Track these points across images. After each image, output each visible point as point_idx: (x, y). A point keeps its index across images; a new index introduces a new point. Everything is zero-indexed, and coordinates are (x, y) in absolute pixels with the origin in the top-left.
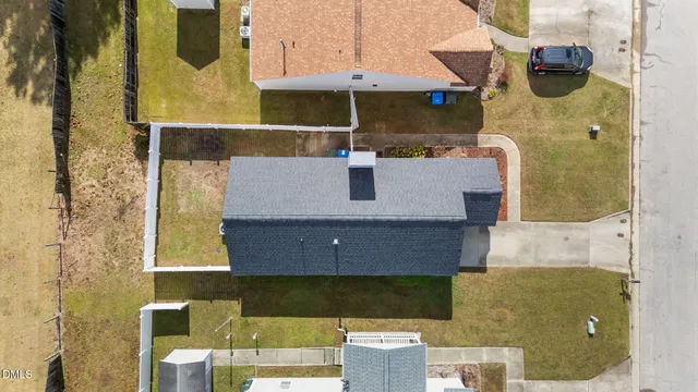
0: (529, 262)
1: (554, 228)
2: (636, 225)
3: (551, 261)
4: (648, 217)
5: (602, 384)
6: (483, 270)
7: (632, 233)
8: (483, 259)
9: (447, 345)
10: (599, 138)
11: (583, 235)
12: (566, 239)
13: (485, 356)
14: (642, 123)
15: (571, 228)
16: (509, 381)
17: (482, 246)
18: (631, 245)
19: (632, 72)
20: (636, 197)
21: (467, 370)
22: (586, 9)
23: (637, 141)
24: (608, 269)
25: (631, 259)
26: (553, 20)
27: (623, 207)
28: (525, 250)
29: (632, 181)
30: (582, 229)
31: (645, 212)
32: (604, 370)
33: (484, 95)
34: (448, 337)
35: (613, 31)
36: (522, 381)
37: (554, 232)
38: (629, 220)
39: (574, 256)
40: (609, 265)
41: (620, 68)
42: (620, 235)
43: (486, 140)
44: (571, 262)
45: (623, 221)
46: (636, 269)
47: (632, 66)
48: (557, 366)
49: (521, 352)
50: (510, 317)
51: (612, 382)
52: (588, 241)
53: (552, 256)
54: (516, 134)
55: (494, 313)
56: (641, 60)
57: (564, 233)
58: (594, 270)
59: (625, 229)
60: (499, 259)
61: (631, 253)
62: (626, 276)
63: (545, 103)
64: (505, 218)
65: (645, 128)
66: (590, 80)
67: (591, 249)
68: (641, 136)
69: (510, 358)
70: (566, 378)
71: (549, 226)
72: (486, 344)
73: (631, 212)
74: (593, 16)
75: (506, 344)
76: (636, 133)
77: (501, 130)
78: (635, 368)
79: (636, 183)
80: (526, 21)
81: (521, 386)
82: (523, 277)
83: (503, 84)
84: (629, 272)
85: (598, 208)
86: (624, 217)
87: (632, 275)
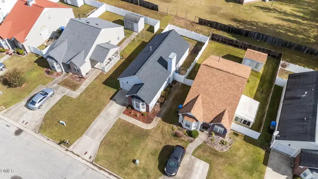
0: (102, 114)
1: (108, 128)
2: (84, 161)
3: (97, 121)
4: (84, 169)
5: (40, 118)
6: (111, 99)
7: (83, 159)
8: (115, 100)
9: (96, 79)
10: (132, 165)
11: (97, 138)
12: (101, 130)
13: (83, 87)
15: (103, 134)
16: (69, 90)
17: (120, 102)
18: (79, 156)
20: (96, 168)
21: (83, 80)
24: (77, 141)
25: (73, 153)
26: (195, 170)
27: (95, 161)
28: (108, 114)
29: (104, 170)
30: (99, 139)
31: (87, 169)
32: (44, 120)
33: (175, 127)
34: (98, 80)
36: (65, 94)
37: (107, 127)
38: (89, 160)
39: (92, 130)
40: (78, 143)
42: (86, 153)
43: (157, 121)
45: (90, 157)
46: (68, 153)
48: (60, 105)
49: (74, 97)
50: (89, 100)
51: (37, 122)
52: (94, 138)
53: (98, 122)
54: (153, 131)
55: (94, 96)
57: (103, 130)
58: (82, 135)
59: (87, 157)
60: (110, 106)
61: (75, 154)
62: (68, 147)
63: (161, 147)
64: (124, 113)
67: (90, 138)
69: (75, 94)
70: (54, 107)
71: (110, 126)
72: (86, 89)
73: (92, 163)
75: (81, 94)
77: (158, 127)
78: (33, 133)
79: (102, 172)
80: (199, 157)
81: (64, 93)
82: (99, 109)
83: (176, 135)
84: (69, 149)
85: (103, 148)
86: (92, 159)
87: (67, 150)
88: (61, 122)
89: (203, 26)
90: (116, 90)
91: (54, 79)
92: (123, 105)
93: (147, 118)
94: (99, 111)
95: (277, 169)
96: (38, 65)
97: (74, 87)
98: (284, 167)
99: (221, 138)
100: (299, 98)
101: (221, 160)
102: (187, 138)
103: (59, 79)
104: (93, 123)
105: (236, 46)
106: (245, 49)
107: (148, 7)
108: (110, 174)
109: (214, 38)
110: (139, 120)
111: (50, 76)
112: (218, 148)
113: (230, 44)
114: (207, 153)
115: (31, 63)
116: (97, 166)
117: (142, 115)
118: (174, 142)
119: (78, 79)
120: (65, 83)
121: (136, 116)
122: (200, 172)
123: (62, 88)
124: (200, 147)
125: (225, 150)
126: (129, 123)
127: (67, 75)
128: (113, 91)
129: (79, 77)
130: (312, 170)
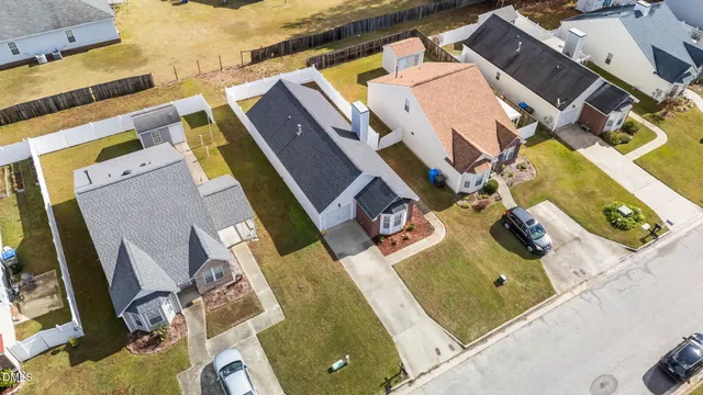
0: (363, 287)
1: (404, 292)
4: (471, 367)
6: (335, 258)
7: (448, 361)
8: (343, 255)
9: (259, 262)
10: (501, 289)
11: (415, 318)
12: (402, 306)
13: (264, 293)
14: (541, 317)
15: (413, 304)
16: (249, 323)
17: (354, 249)
18: (437, 367)
19: (570, 290)
20: (480, 348)
21: (242, 283)
22: (577, 235)
23: (526, 322)
24: (401, 355)
25: (423, 374)
26: (549, 219)
27: (463, 339)
28: (371, 279)
29: (490, 337)
30: (419, 314)
31: (474, 361)
33: (460, 203)
34: (265, 259)
35: (581, 261)
36: (254, 333)
37: (399, 291)
38: (456, 353)
39: (392, 320)
40: (405, 356)
41: (563, 279)
42: (438, 353)
43: (432, 217)
44: (386, 320)
45: (451, 347)
46: (419, 383)
47: (574, 287)
48: (284, 354)
49: (282, 318)
50: (309, 295)
52: (412, 324)
53: (379, 301)
54: (452, 233)
55: (304, 282)
56: (585, 292)
57: (405, 301)
58: (392, 344)
59: (447, 353)
60: (352, 266)
61: (430, 371)
62: (406, 377)
63: (490, 238)
64: (386, 254)
65: (540, 323)
66: (534, 262)
67: (408, 331)
68: (531, 323)
69: (272, 313)
71: (401, 286)
72: (273, 288)
73: (465, 349)
74: (577, 242)
75: (282, 303)
76: (530, 318)
77: (446, 223)
79: (491, 341)
80: (531, 204)
81: (248, 334)
82: (348, 288)
83: (478, 209)
84: (412, 378)
85: (446, 318)
86: (455, 345)
87: (411, 382)
88: (335, 366)
90: (319, 242)
91: (185, 339)
92: (366, 246)
93: (419, 229)
94: (353, 290)
96: (96, 359)
97: (250, 307)
99: (514, 165)
101: (548, 185)
102: (491, 199)
103: (194, 325)
104: (377, 313)
105: (351, 58)
106: (379, 49)
108: (502, 330)
110: (416, 241)
111: (167, 344)
112: (527, 177)
113: (342, 61)
114: (534, 191)
115: (67, 374)
116: (476, 344)
117: (410, 230)
119: (232, 292)
120: (221, 321)
121: (406, 239)
122: (555, 217)
123: (230, 334)
124: (513, 194)
125: (534, 172)
126: (416, 257)
127: (198, 307)
128: (317, 247)
129: (229, 287)
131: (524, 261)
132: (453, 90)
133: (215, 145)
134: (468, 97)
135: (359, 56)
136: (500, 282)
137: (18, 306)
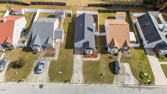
0: (75, 62)
2: (81, 84)
3: (74, 66)
4: (83, 87)
5: (47, 76)
6: (74, 54)
7: (80, 84)
8: (76, 54)
9: (60, 48)
10: (101, 76)
11: (80, 72)
13: (57, 53)
14: (105, 86)
15: (81, 69)
16: (51, 58)
17: (78, 54)
18: (77, 83)
19: (117, 84)
20: (88, 85)
21: (55, 50)
22: (129, 74)
23: (101, 85)
24: (72, 78)
25: (74, 83)
26: (125, 67)
27: (86, 81)
28: (77, 61)
29: (92, 84)
30: (81, 72)
31: (85, 86)
32: (49, 76)
33: (108, 54)
34: (61, 48)
35: (125, 80)
36: (51, 60)
37: (81, 66)
39: (75, 70)
40: (73, 78)
41: (117, 81)
42: (79, 81)
43: (99, 55)
44: (74, 70)
45: (82, 81)
46: (71, 84)
47: (118, 84)
48: (52, 66)
49: (57, 60)
50: (64, 58)
51: (46, 78)
52: (78, 73)
53: (76, 66)
54: (100, 60)
55: (65, 55)
56: (120, 86)
57: (80, 68)
58: (72, 75)
59: (81, 82)
60: (76, 57)
61: (75, 83)
62: (70, 82)
63: (108, 65)
64: (84, 57)
65: (104, 87)
66: (113, 74)
67: (77, 74)
68: (102, 86)
69: (56, 58)
70: (50, 68)
71: (82, 65)
72: (59, 54)
73: (85, 83)
74: (128, 75)
75: (59, 57)
76: (103, 85)
77: (101, 58)
78: (49, 84)
79: (91, 85)
80: (124, 62)
81: (50, 60)
82: (72, 60)
83: (110, 58)
84: (71, 83)
85: (85, 75)
86: (84, 82)
87: (70, 83)
88: (59, 73)
89: (91, 7)
90: (73, 49)
91: (40, 55)
92: (81, 54)
93: (94, 56)
94: (73, 61)
95: (150, 55)
96: (26, 52)
97: (53, 55)
98: (152, 53)
99: (127, 52)
100: (146, 26)
101: (132, 60)
102: (115, 57)
103: (42, 54)
104: (73, 68)
105: (109, 12)
106: (115, 12)
107: (60, 5)
108: (95, 84)
109: (100, 11)
110: (92, 58)
111: (37, 55)
112: (128, 56)
113: (107, 12)
114: (125, 59)
115: (21, 52)
116: (88, 84)
117: (92, 55)
118: (112, 61)
119: (52, 51)
120: (47, 55)
121: (90, 56)
122: (127, 67)
123: (47, 58)
124: (121, 58)
125: (131, 55)
126: (89, 61)
127: (45, 51)
128: (72, 50)
129: (52, 50)
130: (163, 50)
131: (111, 73)
132: (119, 28)
133: (69, 22)
134: (122, 31)
135: (112, 12)
136: (102, 75)
137: (21, 38)
